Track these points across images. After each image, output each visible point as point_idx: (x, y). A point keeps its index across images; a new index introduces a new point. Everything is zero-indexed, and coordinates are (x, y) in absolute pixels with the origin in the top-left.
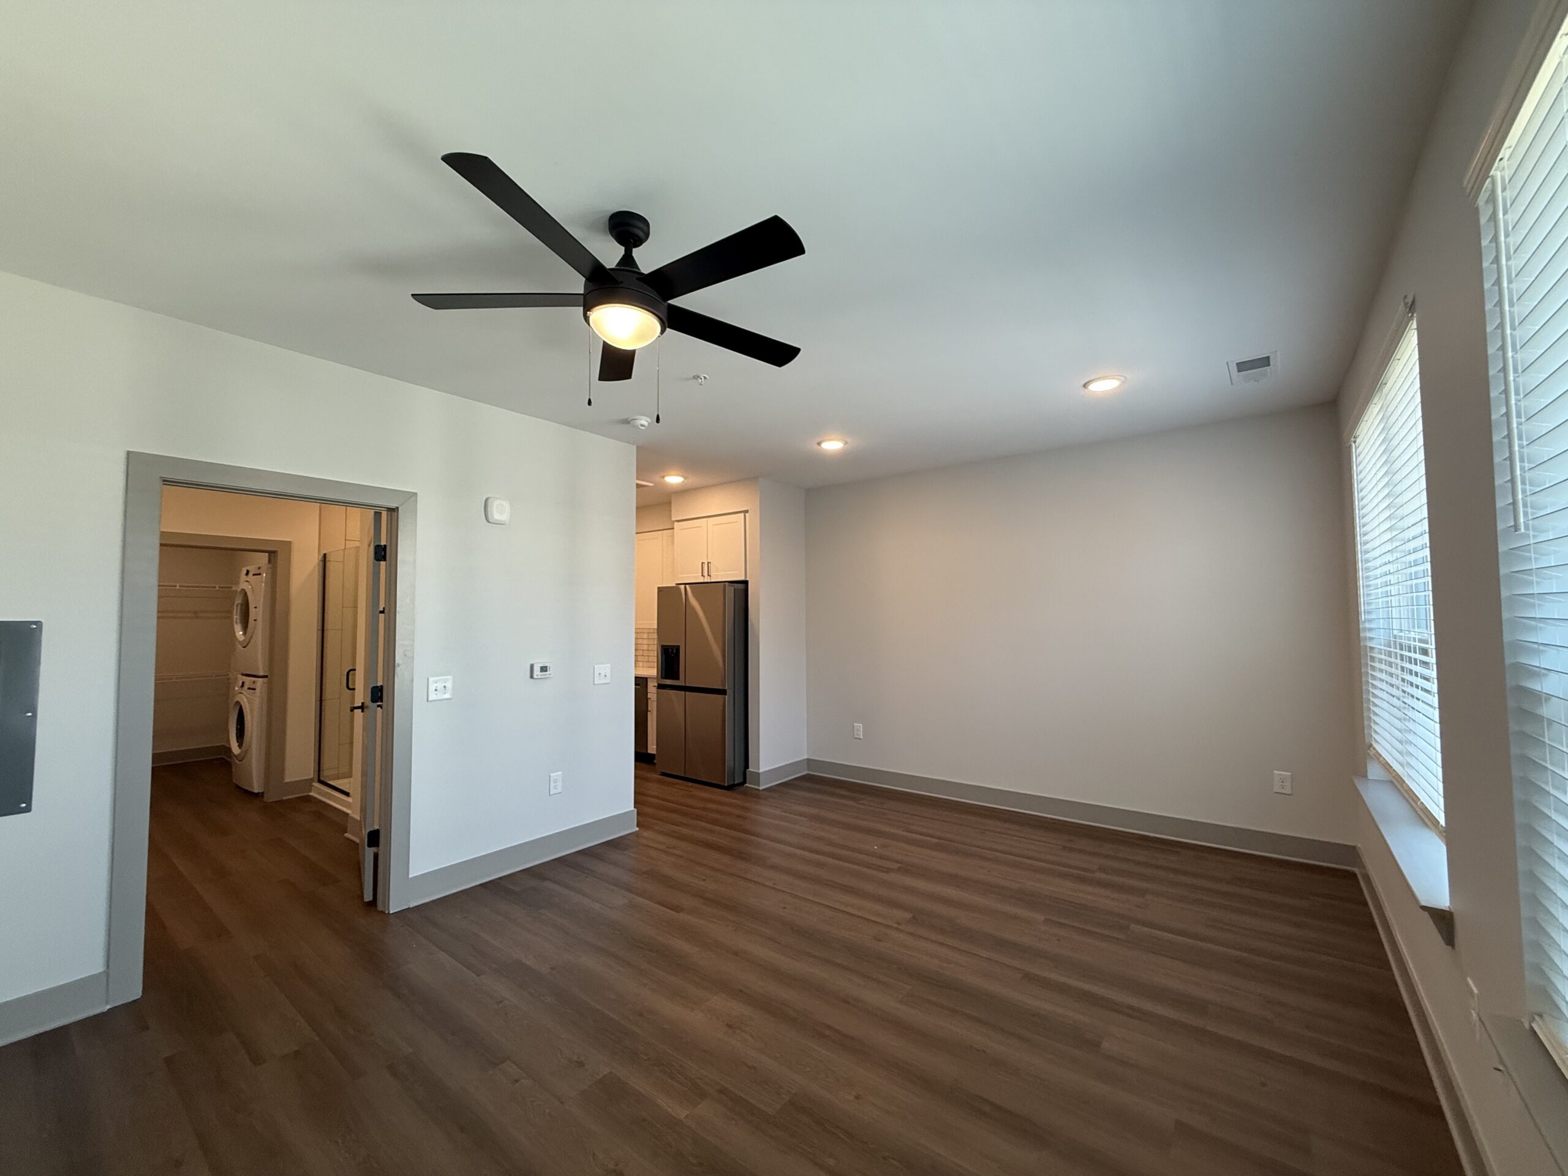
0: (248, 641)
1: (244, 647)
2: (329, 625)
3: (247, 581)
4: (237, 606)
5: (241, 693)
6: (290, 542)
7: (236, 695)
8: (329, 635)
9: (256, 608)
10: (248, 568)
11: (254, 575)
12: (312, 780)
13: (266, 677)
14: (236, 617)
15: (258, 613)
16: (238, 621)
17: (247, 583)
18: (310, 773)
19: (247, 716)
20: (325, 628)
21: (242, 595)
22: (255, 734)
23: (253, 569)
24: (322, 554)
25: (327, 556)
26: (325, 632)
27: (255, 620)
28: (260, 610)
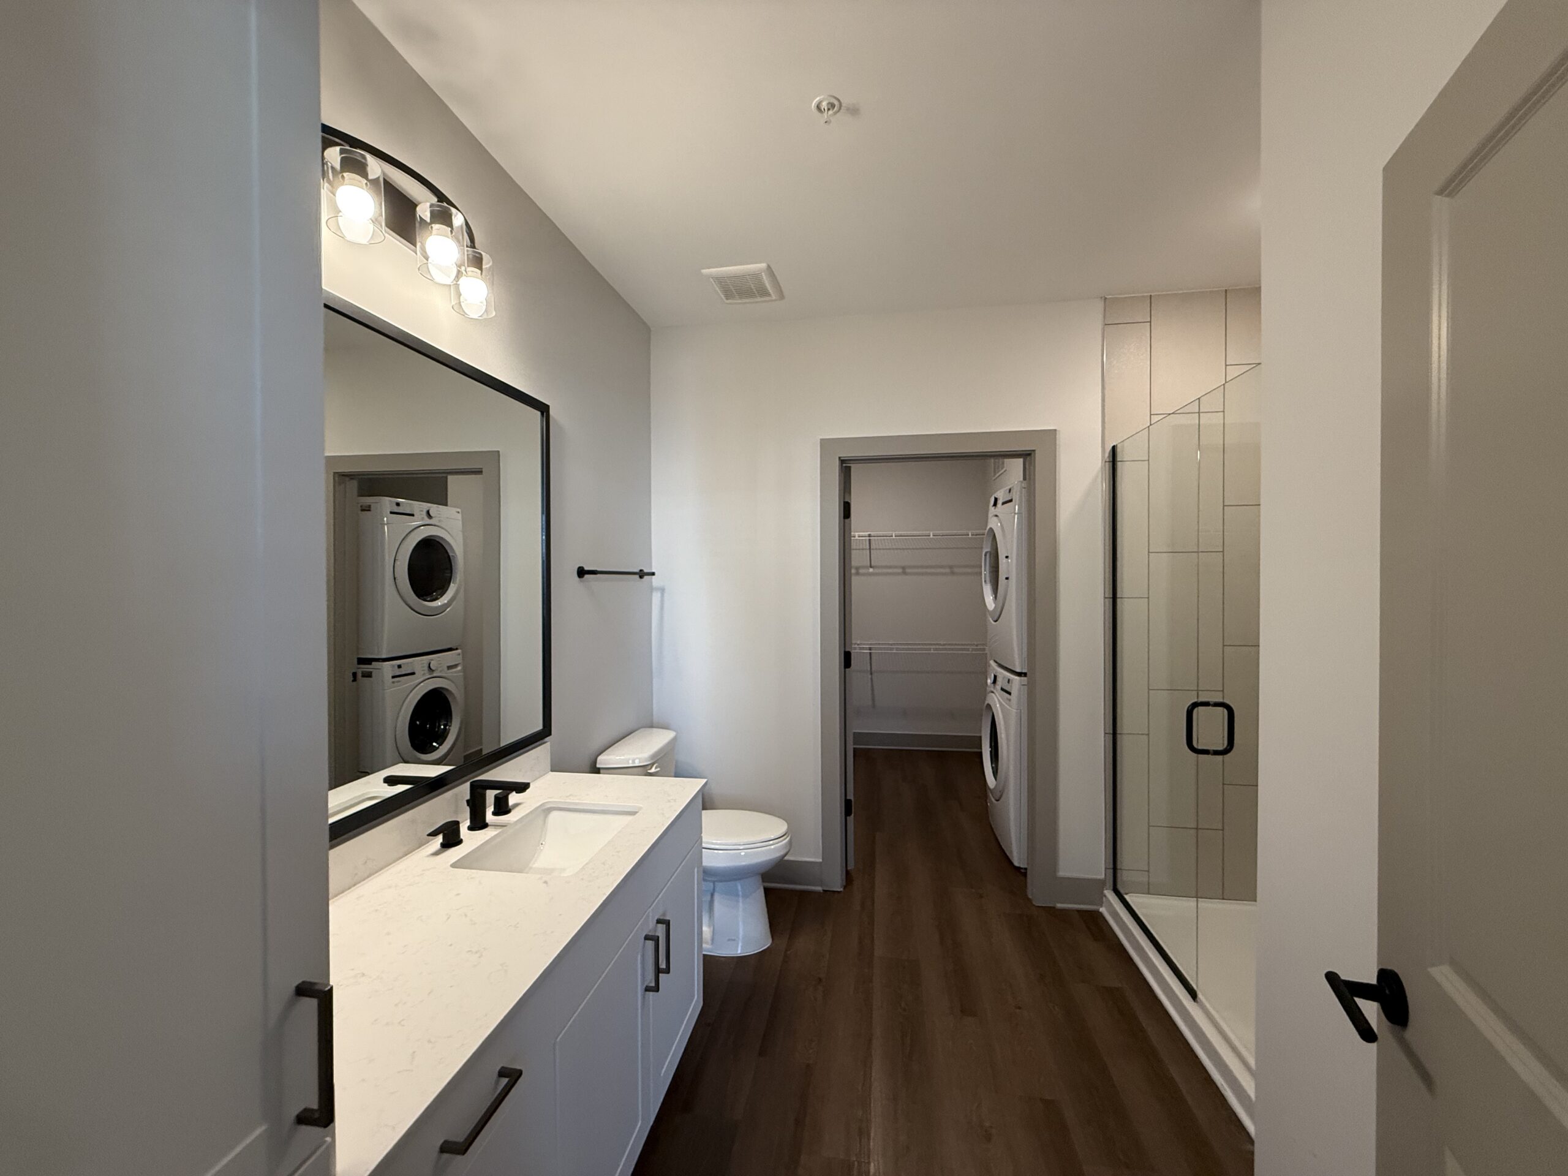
0: (999, 610)
1: (996, 621)
2: (1126, 587)
3: (996, 516)
4: (985, 555)
5: (993, 692)
6: (1055, 430)
7: (988, 693)
8: (1126, 608)
9: (1007, 557)
10: (996, 495)
11: (1004, 503)
12: (1101, 884)
13: (1025, 674)
14: (985, 572)
15: (1009, 566)
16: (988, 579)
17: (995, 518)
18: (1099, 870)
19: (1001, 734)
20: (1119, 595)
21: (991, 538)
22: (1011, 768)
23: (1001, 495)
24: (1109, 448)
25: (1119, 450)
26: (1119, 601)
27: (1007, 578)
28: (1013, 561)
